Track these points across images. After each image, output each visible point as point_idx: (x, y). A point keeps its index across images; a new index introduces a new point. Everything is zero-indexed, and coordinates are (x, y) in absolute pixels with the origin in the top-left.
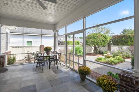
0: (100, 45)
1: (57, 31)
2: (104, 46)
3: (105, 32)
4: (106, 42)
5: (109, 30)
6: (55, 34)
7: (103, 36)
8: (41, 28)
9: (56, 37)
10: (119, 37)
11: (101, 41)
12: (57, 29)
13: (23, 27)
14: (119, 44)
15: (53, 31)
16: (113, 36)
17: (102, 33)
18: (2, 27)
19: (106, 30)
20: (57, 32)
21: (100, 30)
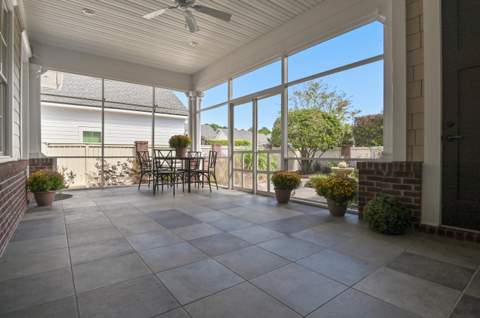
0: (319, 145)
1: (198, 94)
2: (330, 147)
3: (334, 107)
4: (336, 136)
5: (346, 103)
6: (193, 104)
7: (329, 118)
8: (154, 84)
9: (196, 112)
10: (373, 120)
11: (320, 132)
12: (198, 89)
13: (103, 78)
14: (373, 141)
15: (188, 94)
16: (356, 119)
17: (325, 110)
18: (46, 74)
19: (335, 103)
20: (198, 99)
21: (320, 101)
